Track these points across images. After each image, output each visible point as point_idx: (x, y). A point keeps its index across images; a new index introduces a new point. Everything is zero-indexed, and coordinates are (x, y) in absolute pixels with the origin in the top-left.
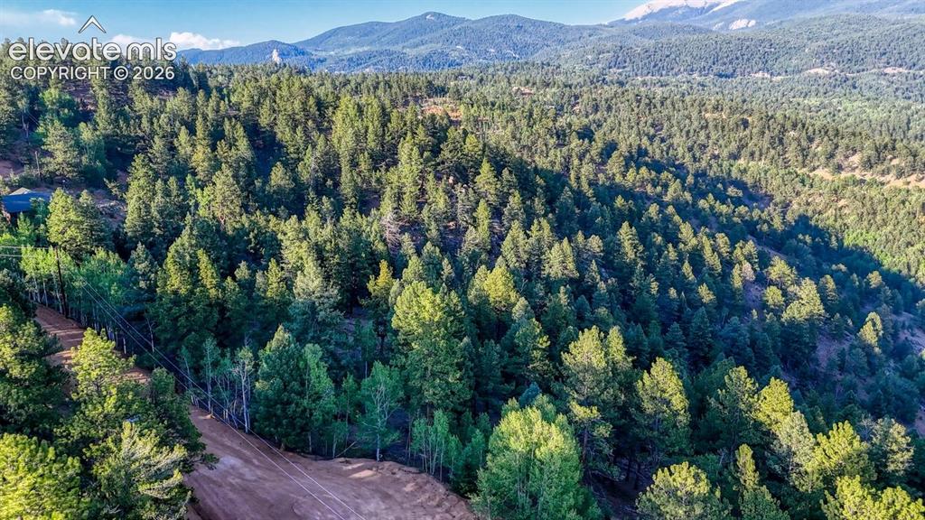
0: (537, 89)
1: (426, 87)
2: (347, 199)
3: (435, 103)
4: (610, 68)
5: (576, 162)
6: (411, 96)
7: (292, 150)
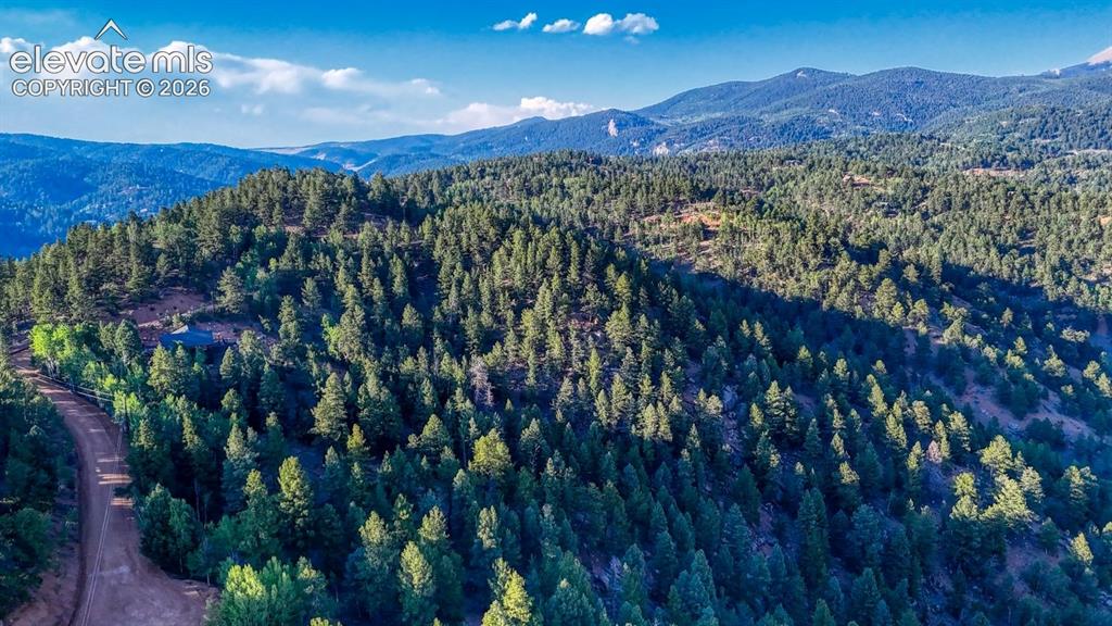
0: (878, 177)
1: (690, 191)
2: (470, 340)
3: (696, 210)
4: (1033, 137)
5: (834, 289)
6: (673, 200)
7: (444, 286)
